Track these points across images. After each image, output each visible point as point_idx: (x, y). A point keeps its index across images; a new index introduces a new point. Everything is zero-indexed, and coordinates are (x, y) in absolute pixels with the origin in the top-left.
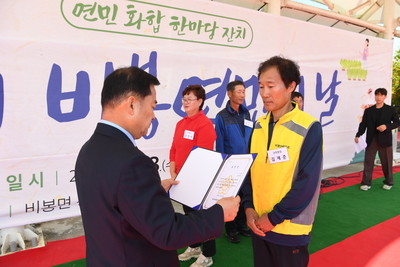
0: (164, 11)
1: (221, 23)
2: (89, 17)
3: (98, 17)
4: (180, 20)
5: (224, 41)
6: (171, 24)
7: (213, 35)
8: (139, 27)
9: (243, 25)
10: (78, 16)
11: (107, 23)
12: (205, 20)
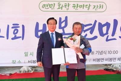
0: (70, 3)
1: (92, 4)
2: (47, 8)
3: (49, 7)
4: (76, 5)
5: (94, 10)
6: (73, 7)
7: (89, 8)
8: (62, 9)
9: (102, 4)
10: (44, 8)
11: (52, 9)
12: (85, 4)
